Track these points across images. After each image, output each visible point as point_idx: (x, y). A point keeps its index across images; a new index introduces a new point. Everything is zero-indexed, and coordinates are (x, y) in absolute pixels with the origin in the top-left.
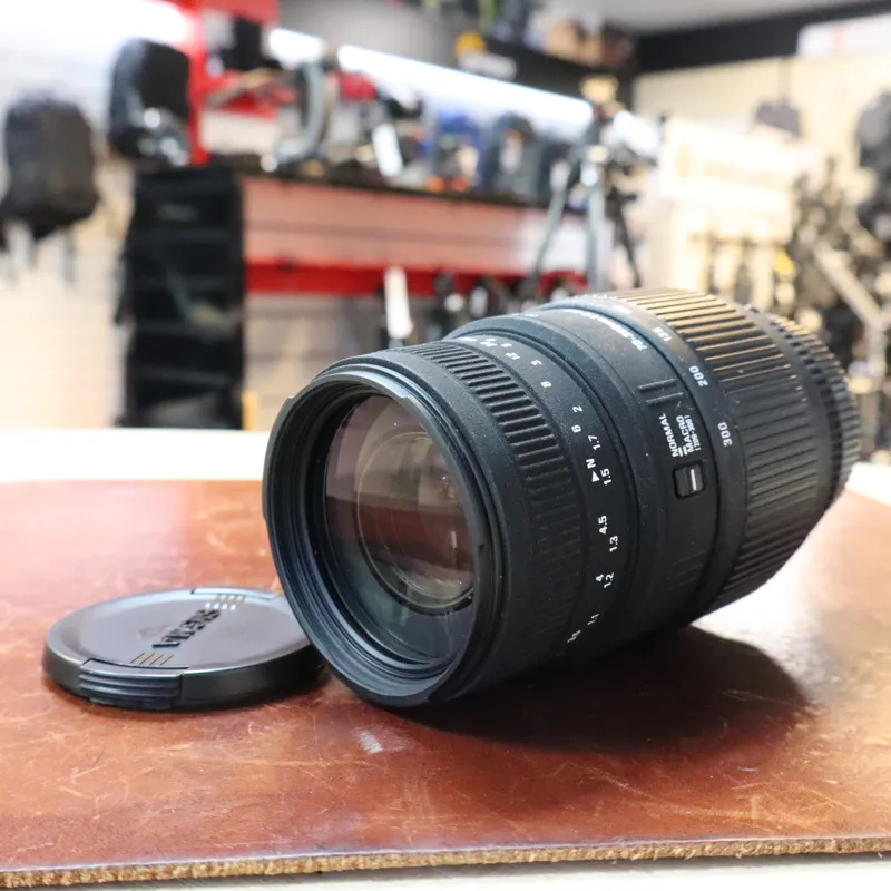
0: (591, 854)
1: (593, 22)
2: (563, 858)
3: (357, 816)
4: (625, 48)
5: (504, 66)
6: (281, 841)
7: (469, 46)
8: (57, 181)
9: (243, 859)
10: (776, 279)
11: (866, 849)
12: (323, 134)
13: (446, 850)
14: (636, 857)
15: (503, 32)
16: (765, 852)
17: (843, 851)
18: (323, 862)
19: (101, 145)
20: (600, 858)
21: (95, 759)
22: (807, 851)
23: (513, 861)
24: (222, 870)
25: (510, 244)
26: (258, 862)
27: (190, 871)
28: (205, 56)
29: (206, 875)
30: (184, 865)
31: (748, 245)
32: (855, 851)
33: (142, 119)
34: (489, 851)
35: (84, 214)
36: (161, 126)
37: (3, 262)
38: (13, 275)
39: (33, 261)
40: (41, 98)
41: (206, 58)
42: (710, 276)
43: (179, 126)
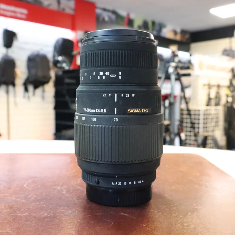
1: (179, 30)
4: (187, 36)
8: (40, 74)
10: (227, 96)
15: (155, 33)
19: (51, 64)
31: (219, 86)
35: (47, 82)
36: (62, 60)
37: (26, 94)
38: (29, 98)
39: (34, 94)
40: (36, 53)
41: (78, 42)
42: (209, 95)
43: (66, 60)
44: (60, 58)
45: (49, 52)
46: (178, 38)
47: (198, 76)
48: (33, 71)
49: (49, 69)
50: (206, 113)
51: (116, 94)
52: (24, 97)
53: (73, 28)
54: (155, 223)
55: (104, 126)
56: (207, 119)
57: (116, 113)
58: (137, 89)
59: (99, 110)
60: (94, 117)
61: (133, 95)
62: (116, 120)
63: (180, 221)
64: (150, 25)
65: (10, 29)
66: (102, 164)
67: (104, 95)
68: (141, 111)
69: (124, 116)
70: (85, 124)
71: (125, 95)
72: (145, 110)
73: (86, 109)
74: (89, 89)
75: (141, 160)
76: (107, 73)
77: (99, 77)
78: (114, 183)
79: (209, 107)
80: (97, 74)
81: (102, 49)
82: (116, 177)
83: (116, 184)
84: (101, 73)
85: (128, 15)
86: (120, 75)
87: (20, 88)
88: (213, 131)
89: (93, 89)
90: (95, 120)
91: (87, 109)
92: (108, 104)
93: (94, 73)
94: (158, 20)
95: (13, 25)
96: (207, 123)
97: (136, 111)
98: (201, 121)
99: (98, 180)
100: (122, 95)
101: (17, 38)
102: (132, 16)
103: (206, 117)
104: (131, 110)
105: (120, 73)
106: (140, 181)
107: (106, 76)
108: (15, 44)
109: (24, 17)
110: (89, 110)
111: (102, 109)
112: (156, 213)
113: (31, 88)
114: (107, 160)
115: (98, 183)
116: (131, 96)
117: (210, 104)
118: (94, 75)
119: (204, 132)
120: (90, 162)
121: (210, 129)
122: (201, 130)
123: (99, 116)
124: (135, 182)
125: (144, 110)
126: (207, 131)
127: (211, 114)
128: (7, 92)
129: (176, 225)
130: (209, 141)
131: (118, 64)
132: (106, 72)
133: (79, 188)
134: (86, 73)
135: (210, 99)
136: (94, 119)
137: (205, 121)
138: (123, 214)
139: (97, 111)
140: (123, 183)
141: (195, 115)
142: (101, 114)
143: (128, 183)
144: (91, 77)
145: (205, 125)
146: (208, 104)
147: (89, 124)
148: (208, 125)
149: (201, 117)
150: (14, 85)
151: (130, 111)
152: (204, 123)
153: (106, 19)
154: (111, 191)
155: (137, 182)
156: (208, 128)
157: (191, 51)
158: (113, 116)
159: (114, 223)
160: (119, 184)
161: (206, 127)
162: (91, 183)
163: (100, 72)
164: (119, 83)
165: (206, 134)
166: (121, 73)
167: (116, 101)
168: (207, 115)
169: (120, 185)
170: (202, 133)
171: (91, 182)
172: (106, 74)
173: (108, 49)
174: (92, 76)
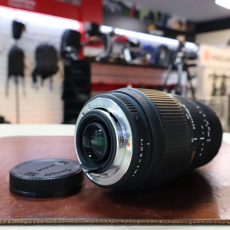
0: (101, 221)
1: (184, 20)
2: (94, 222)
3: (51, 211)
5: (160, 32)
6: (30, 216)
7: (151, 28)
9: (19, 220)
11: (170, 222)
12: (111, 51)
13: (67, 219)
14: (112, 222)
15: (160, 24)
16: (145, 222)
17: (164, 223)
18: (38, 221)
19: (59, 55)
20: (104, 222)
22: (155, 222)
23: (82, 222)
24: (14, 222)
25: (160, 78)
26: (23, 220)
27: (7, 222)
28: (85, 33)
29: (11, 223)
30: (6, 221)
31: (224, 77)
32: (167, 223)
33: (66, 49)
34: (77, 220)
36: (71, 50)
37: (35, 85)
38: (37, 88)
39: (42, 84)
42: (214, 85)
44: (69, 49)
45: (56, 43)
46: (184, 28)
48: (42, 62)
52: (33, 87)
53: (80, 19)
64: (156, 16)
85: (134, 6)
87: (28, 79)
101: (25, 30)
102: (138, 7)
108: (24, 35)
117: (215, 93)
135: (215, 89)
150: (22, 75)
153: (113, 10)
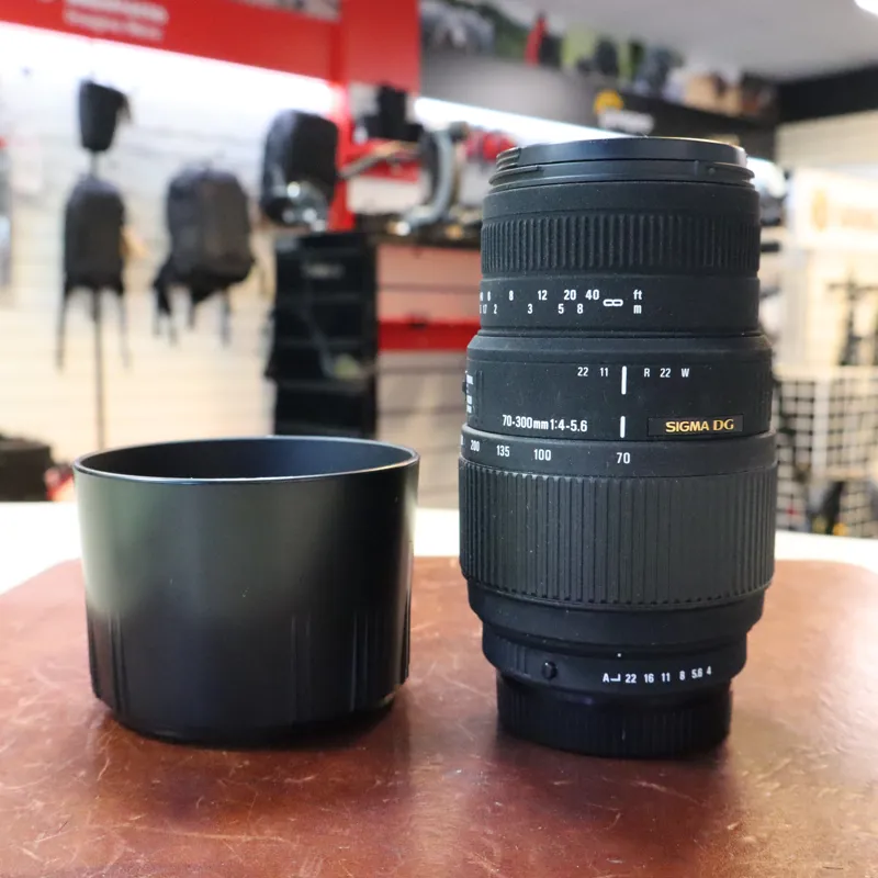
1: (732, 75)
4: (765, 98)
5: (641, 121)
7: (607, 104)
8: (214, 247)
12: (453, 198)
15: (641, 88)
19: (254, 212)
21: (61, 825)
28: (352, 124)
33: (286, 191)
35: (240, 277)
36: (301, 195)
37: (165, 323)
38: (173, 335)
39: (192, 321)
40: (200, 169)
41: (352, 127)
42: (850, 324)
43: (318, 196)
44: (294, 191)
45: (246, 164)
46: (731, 104)
47: (808, 253)
48: (190, 237)
49: (246, 229)
50: (837, 393)
51: (624, 369)
52: (157, 332)
54: (767, 819)
55: (579, 480)
56: (842, 415)
57: (622, 435)
58: (699, 349)
59: (562, 422)
60: (545, 447)
61: (685, 373)
62: (626, 458)
63: (851, 814)
64: (624, 56)
65: (103, 80)
66: (570, 609)
67: (583, 371)
68: (711, 425)
69: (653, 445)
70: (507, 470)
71: (655, 373)
72: (724, 425)
73: (514, 419)
74: (527, 350)
75: (709, 599)
76: (593, 295)
77: (560, 306)
78: (610, 677)
79: (848, 372)
80: (556, 296)
81: (573, 211)
82: (619, 655)
83: (619, 679)
84: (571, 294)
85: (541, 21)
86: (638, 302)
87: (140, 299)
88: (865, 460)
89: (540, 350)
90: (549, 459)
91: (518, 417)
92: (597, 402)
93: (545, 292)
94: (652, 38)
95: (116, 65)
96: (841, 431)
97: (695, 426)
98: (821, 425)
99: (551, 663)
100: (647, 372)
101: (129, 115)
102: (556, 25)
103: (837, 407)
104: (675, 425)
105: (638, 294)
106: (700, 671)
107: (587, 303)
108: (124, 135)
109: (154, 34)
110: (524, 422)
111: (572, 421)
112: (760, 781)
113: (180, 299)
114: (603, 598)
115: (554, 673)
116: (676, 373)
117: (853, 358)
118: (544, 298)
119: (829, 464)
120: (526, 603)
121: (853, 454)
122: (819, 458)
123: (562, 443)
124: (682, 676)
125: (719, 424)
126: (839, 463)
127: (859, 398)
128: (96, 314)
129: (841, 827)
130: (851, 500)
131: (631, 261)
132: (589, 291)
133: (462, 686)
134: (511, 293)
135: (852, 340)
136: (544, 455)
137: (836, 424)
138: (644, 784)
139: (556, 425)
140: (640, 679)
141: (797, 400)
142: (568, 435)
143: (657, 678)
144: (530, 305)
145: (835, 440)
146: (846, 359)
147: (523, 471)
148: (846, 438)
149: (821, 409)
150: (119, 288)
151: (674, 427)
152: (831, 432)
153: (459, 35)
154: (589, 701)
155: (688, 675)
156: (843, 451)
157: (786, 161)
158: (614, 444)
159: (622, 817)
160: (627, 681)
161: (840, 447)
162: (525, 675)
163: (566, 291)
164: (633, 330)
165: (838, 473)
166: (640, 293)
167: (624, 392)
168: (842, 399)
169: (630, 684)
170: (823, 470)
171: (526, 672)
172: (589, 295)
173: (598, 210)
174: (537, 304)
